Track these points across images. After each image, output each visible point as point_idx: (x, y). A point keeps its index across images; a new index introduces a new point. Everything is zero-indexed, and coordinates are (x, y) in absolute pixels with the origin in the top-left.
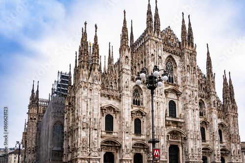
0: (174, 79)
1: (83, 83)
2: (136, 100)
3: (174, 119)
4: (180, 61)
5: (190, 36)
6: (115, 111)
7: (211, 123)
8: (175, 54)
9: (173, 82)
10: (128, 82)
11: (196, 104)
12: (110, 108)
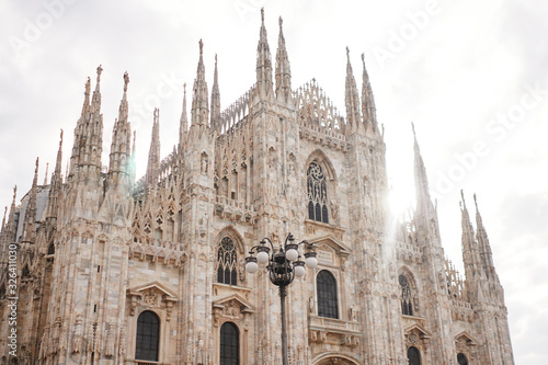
0: (329, 212)
1: (84, 223)
2: (227, 269)
3: (333, 326)
4: (344, 164)
5: (369, 104)
6: (166, 302)
7: (435, 335)
8: (330, 147)
9: (326, 221)
10: (205, 222)
11: (390, 281)
12: (153, 291)
